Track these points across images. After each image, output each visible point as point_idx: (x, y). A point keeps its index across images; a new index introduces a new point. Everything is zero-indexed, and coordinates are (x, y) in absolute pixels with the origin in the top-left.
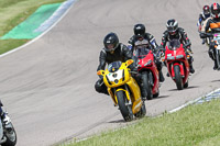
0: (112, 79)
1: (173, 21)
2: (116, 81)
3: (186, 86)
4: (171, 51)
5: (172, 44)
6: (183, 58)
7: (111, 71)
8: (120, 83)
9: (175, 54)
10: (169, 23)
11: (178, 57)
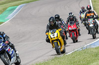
0: (52, 37)
1: (72, 13)
2: (54, 38)
3: (77, 41)
4: (71, 26)
5: (71, 23)
6: (76, 29)
7: (52, 33)
8: (56, 38)
9: (72, 28)
10: (70, 14)
11: (73, 29)
